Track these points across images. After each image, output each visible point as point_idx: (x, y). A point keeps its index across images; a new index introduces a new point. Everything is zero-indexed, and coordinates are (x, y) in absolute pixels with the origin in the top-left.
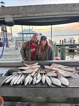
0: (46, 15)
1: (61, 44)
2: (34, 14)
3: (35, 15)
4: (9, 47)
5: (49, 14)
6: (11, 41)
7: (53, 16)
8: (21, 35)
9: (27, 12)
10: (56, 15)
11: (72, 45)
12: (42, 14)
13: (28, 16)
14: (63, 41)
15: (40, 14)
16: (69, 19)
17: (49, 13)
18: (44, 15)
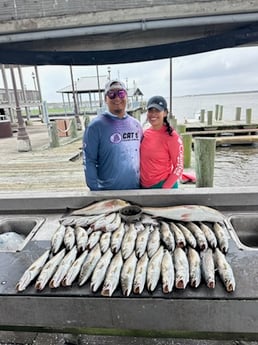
0: (107, 20)
1: (202, 125)
2: (61, 16)
3: (65, 22)
4: (28, 138)
5: (120, 15)
6: (38, 117)
7: (136, 26)
8: (71, 95)
9: (38, 10)
10: (147, 21)
11: (241, 127)
12: (90, 15)
13: (39, 26)
14: (210, 113)
15: (83, 16)
16: (203, 36)
17: (121, 12)
18: (100, 21)
